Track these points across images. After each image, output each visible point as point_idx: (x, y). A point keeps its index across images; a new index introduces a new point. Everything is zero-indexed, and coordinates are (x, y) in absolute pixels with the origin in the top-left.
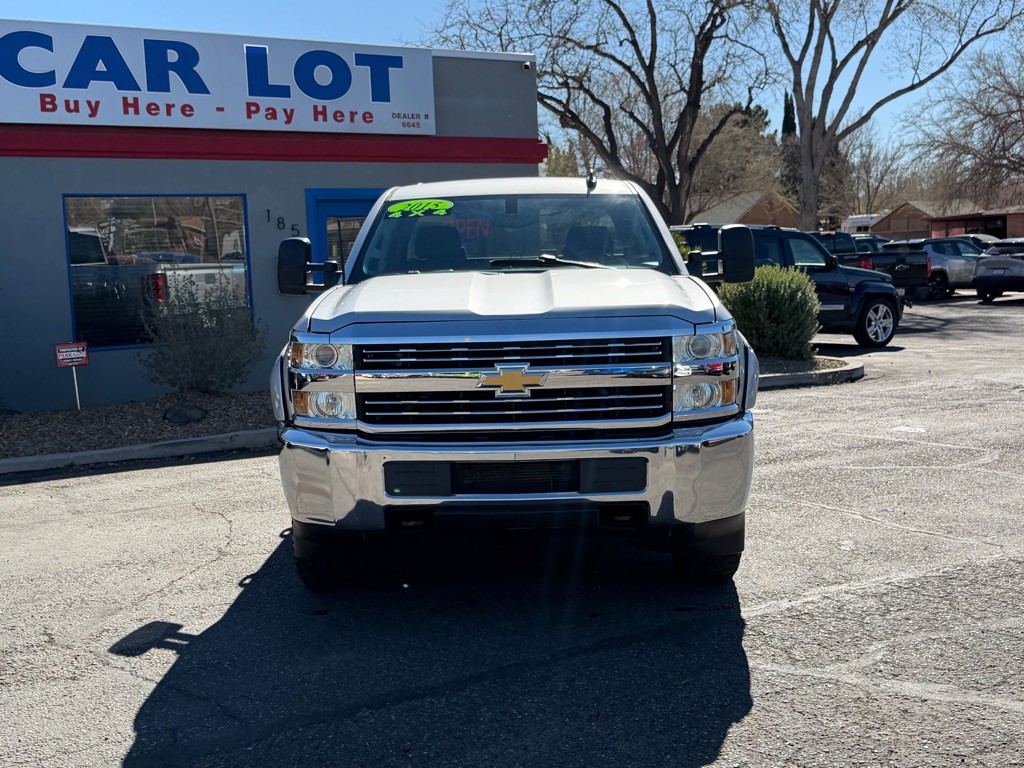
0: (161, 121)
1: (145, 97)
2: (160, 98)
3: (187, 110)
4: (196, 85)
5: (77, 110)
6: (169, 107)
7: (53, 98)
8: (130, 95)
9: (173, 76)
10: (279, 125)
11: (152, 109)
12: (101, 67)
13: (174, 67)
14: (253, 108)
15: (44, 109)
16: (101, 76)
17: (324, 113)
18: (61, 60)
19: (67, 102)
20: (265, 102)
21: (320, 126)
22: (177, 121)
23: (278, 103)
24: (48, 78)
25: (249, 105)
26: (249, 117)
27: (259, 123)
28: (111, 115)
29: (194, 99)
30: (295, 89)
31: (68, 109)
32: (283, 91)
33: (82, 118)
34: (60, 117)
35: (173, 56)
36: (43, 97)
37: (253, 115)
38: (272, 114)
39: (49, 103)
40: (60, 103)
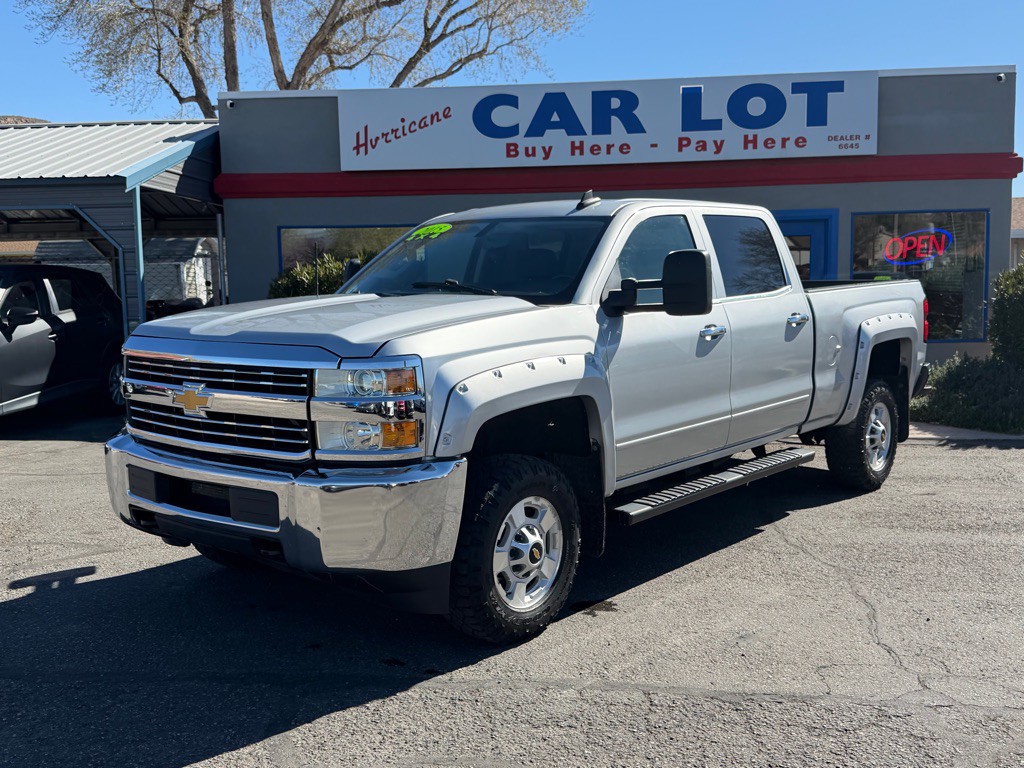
0: (602, 159)
1: (589, 139)
2: (602, 140)
3: (624, 148)
4: (634, 126)
5: (534, 154)
6: (609, 147)
7: (516, 146)
8: (577, 139)
9: (615, 120)
10: (709, 155)
11: (595, 149)
12: (555, 118)
13: (615, 112)
14: (685, 142)
15: (509, 155)
16: (555, 126)
17: (755, 141)
18: (524, 116)
19: (527, 149)
20: (695, 136)
21: (751, 154)
22: (616, 158)
23: (709, 136)
24: (513, 131)
25: (681, 140)
26: (680, 150)
27: (690, 155)
28: (562, 157)
29: (632, 139)
30: (727, 122)
31: (527, 155)
32: (716, 125)
33: (538, 161)
34: (522, 161)
35: (615, 103)
36: (508, 145)
37: (684, 149)
38: (703, 146)
39: (512, 150)
40: (521, 150)
